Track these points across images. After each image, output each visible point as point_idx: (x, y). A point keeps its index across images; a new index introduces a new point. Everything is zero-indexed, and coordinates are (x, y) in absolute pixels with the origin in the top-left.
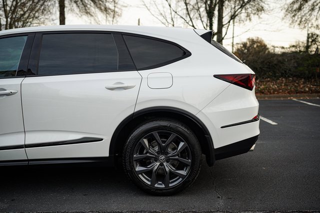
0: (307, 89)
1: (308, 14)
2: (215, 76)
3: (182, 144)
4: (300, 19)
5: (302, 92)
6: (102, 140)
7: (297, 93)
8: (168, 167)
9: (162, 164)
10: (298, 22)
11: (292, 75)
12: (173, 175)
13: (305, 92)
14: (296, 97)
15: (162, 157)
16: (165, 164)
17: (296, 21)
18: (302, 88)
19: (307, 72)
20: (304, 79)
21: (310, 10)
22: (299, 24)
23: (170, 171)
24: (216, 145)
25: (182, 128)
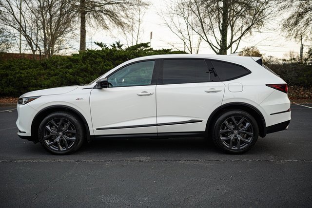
0: (307, 96)
1: (304, 28)
2: (266, 85)
3: (247, 124)
4: (296, 33)
5: (303, 98)
6: (202, 121)
7: (298, 99)
8: (239, 138)
9: (236, 136)
10: (294, 35)
11: (293, 83)
12: (242, 142)
13: (305, 98)
14: (297, 102)
15: (236, 132)
16: (238, 135)
17: (293, 35)
18: (302, 95)
19: (306, 81)
20: (304, 87)
21: (305, 25)
22: (295, 37)
23: (241, 140)
24: (268, 125)
25: (248, 115)
